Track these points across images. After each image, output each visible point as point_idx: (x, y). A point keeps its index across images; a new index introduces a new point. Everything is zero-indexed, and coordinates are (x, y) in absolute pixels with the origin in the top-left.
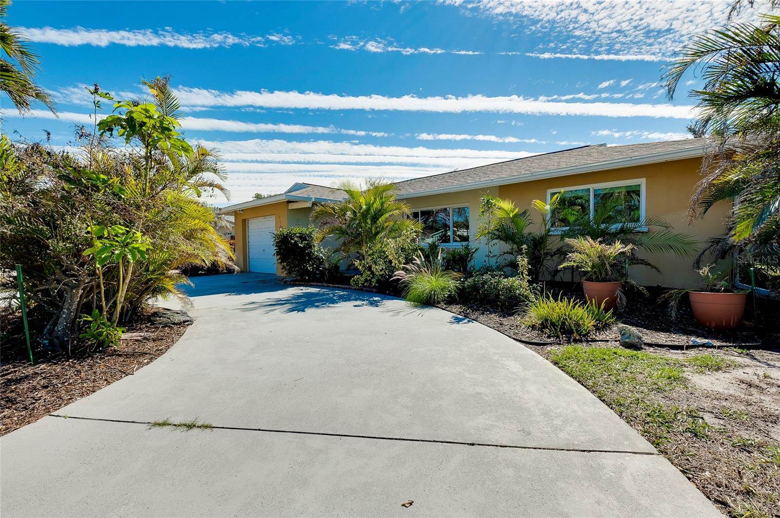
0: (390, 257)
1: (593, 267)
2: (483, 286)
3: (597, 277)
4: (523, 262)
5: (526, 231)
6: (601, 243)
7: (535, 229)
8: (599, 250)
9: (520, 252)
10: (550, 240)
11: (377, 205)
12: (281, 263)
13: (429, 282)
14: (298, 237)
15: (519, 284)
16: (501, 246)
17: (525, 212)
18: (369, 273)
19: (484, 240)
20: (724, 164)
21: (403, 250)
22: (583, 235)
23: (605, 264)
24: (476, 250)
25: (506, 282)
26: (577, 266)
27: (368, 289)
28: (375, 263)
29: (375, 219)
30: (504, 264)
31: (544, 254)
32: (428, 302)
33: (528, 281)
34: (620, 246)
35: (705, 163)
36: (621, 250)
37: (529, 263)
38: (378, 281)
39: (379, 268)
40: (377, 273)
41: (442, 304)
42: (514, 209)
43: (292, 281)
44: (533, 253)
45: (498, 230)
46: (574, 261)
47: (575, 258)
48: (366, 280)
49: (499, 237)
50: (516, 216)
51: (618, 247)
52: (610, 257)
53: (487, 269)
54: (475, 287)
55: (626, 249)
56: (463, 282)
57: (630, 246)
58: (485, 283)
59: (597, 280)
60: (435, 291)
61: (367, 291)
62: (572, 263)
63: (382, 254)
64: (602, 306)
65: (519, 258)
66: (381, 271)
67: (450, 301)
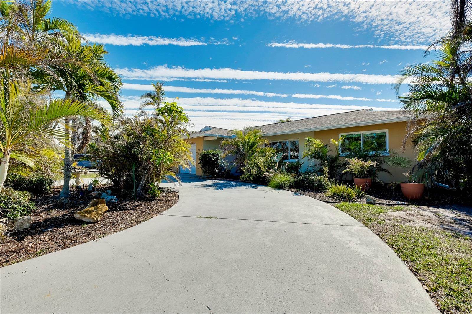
0: (260, 166)
1: (358, 172)
2: (307, 180)
3: (360, 176)
4: (325, 168)
5: (328, 154)
6: (362, 160)
7: (332, 154)
8: (361, 164)
9: (324, 164)
10: (340, 159)
11: (252, 140)
12: (202, 168)
13: (280, 178)
14: (211, 155)
15: (324, 179)
16: (315, 162)
17: (327, 145)
18: (249, 173)
19: (307, 158)
20: (417, 126)
21: (266, 162)
22: (354, 157)
23: (364, 170)
24: (303, 163)
25: (317, 178)
26: (351, 171)
27: (248, 182)
28: (253, 169)
29: (251, 147)
30: (316, 170)
31: (337, 166)
32: (280, 187)
33: (328, 177)
34: (371, 162)
35: (408, 126)
36: (371, 164)
37: (328, 169)
38: (253, 178)
39: (254, 171)
40: (253, 174)
41: (287, 188)
42: (322, 143)
43: (207, 177)
44: (331, 165)
45: (313, 153)
46: (350, 169)
47: (350, 168)
48: (248, 177)
49: (314, 157)
50: (322, 147)
51: (369, 163)
52: (366, 167)
53: (308, 173)
54: (303, 181)
55: (373, 164)
56: (297, 178)
57: (375, 163)
58: (308, 178)
59: (360, 178)
60: (283, 182)
61: (247, 182)
62: (349, 170)
63: (256, 164)
64: (361, 188)
65: (324, 167)
66: (255, 172)
67: (291, 187)
